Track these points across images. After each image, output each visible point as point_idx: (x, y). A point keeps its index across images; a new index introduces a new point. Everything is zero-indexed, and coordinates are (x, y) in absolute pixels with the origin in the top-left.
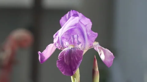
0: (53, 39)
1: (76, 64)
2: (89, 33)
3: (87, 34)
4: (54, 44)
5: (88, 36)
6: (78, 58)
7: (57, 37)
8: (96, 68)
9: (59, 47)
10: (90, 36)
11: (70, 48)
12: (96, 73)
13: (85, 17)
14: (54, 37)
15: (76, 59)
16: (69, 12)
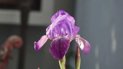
0: (46, 32)
1: (64, 50)
2: (73, 28)
3: (72, 28)
4: (46, 35)
5: (72, 29)
6: (65, 45)
7: (49, 30)
8: (78, 54)
9: (51, 38)
10: (74, 29)
11: (60, 38)
12: (79, 57)
13: (70, 16)
14: (46, 31)
15: (65, 46)
16: (58, 12)
